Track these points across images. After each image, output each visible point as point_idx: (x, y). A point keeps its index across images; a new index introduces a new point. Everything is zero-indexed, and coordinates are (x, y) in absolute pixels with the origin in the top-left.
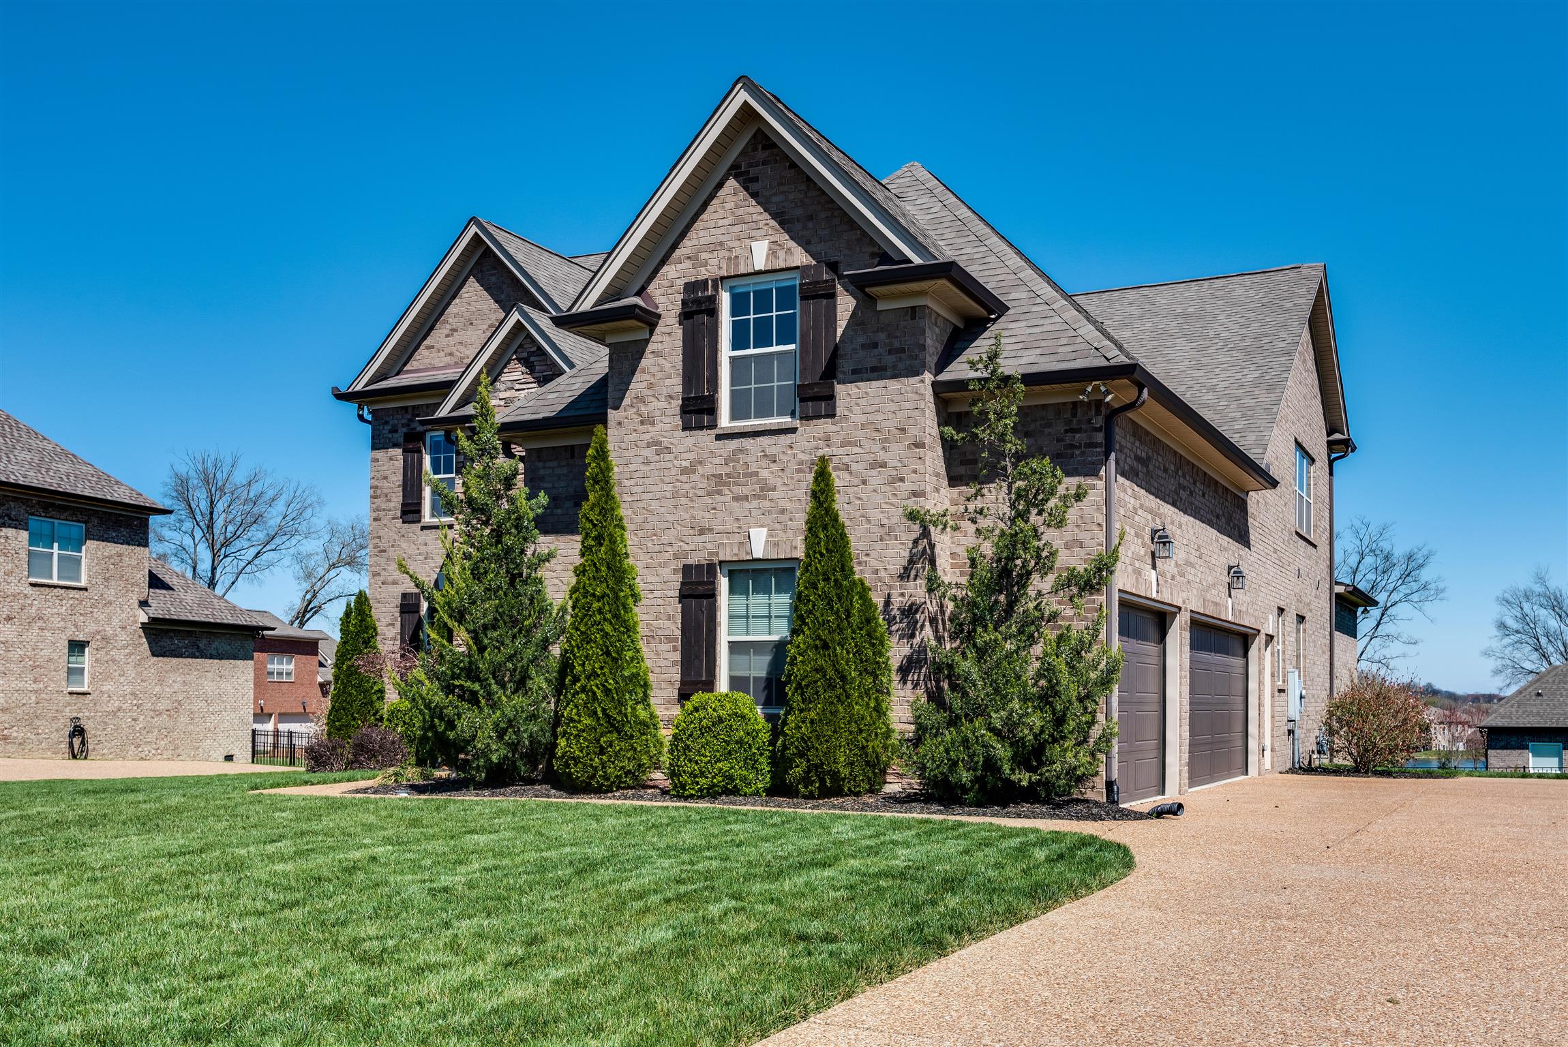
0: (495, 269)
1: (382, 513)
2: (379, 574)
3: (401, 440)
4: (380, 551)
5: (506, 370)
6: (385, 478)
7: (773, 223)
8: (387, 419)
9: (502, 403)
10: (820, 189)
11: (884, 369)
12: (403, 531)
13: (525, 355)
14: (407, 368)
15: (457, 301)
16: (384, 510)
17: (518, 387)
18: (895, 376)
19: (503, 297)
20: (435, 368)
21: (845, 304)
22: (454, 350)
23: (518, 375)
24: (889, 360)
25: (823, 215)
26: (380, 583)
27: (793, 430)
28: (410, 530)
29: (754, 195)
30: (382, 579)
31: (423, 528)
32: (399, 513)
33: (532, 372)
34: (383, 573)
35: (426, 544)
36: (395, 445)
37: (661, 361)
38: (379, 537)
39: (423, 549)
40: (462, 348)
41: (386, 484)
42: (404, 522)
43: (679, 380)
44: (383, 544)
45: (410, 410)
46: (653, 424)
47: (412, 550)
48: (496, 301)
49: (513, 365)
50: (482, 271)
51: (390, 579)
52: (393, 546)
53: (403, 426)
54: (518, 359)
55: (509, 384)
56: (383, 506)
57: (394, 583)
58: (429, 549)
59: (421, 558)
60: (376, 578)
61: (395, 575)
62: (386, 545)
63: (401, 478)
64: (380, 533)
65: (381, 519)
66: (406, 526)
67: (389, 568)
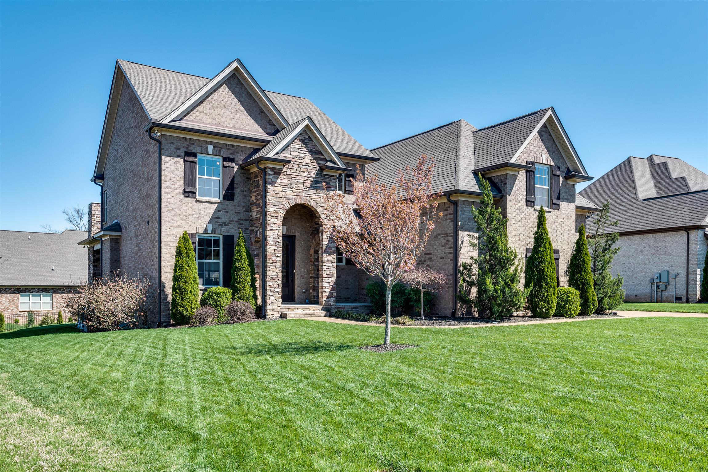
0: (238, 85)
1: (170, 190)
2: (169, 221)
3: (183, 154)
4: (169, 210)
5: (293, 143)
6: (172, 172)
7: (546, 150)
8: (173, 142)
9: (292, 157)
10: (556, 145)
11: (568, 199)
12: (184, 201)
13: (303, 138)
14: (187, 118)
15: (215, 93)
16: (171, 189)
17: (300, 151)
18: (570, 202)
19: (242, 100)
20: (204, 123)
21: (561, 179)
22: (214, 117)
23: (299, 146)
24: (569, 197)
25: (556, 152)
26: (169, 226)
27: (550, 212)
28: (189, 201)
29: (542, 140)
30: (171, 224)
31: (197, 202)
32: (182, 192)
33: (306, 147)
34: (172, 221)
35: (199, 210)
36: (179, 156)
37: (521, 183)
38: (169, 203)
39: (197, 212)
40: (220, 117)
41: (172, 175)
42: (185, 197)
43: (525, 190)
44: (171, 206)
45: (188, 140)
46: (519, 203)
47: (191, 211)
48: (239, 101)
49: (296, 141)
50: (231, 84)
51: (176, 225)
52: (178, 208)
53: (183, 147)
54: (300, 140)
55: (295, 149)
56: (171, 186)
57: (179, 227)
58: (202, 212)
59: (196, 216)
60: (167, 223)
61: (180, 223)
62: (174, 207)
63: (183, 173)
64: (169, 200)
65: (169, 193)
66: (186, 199)
67: (175, 219)
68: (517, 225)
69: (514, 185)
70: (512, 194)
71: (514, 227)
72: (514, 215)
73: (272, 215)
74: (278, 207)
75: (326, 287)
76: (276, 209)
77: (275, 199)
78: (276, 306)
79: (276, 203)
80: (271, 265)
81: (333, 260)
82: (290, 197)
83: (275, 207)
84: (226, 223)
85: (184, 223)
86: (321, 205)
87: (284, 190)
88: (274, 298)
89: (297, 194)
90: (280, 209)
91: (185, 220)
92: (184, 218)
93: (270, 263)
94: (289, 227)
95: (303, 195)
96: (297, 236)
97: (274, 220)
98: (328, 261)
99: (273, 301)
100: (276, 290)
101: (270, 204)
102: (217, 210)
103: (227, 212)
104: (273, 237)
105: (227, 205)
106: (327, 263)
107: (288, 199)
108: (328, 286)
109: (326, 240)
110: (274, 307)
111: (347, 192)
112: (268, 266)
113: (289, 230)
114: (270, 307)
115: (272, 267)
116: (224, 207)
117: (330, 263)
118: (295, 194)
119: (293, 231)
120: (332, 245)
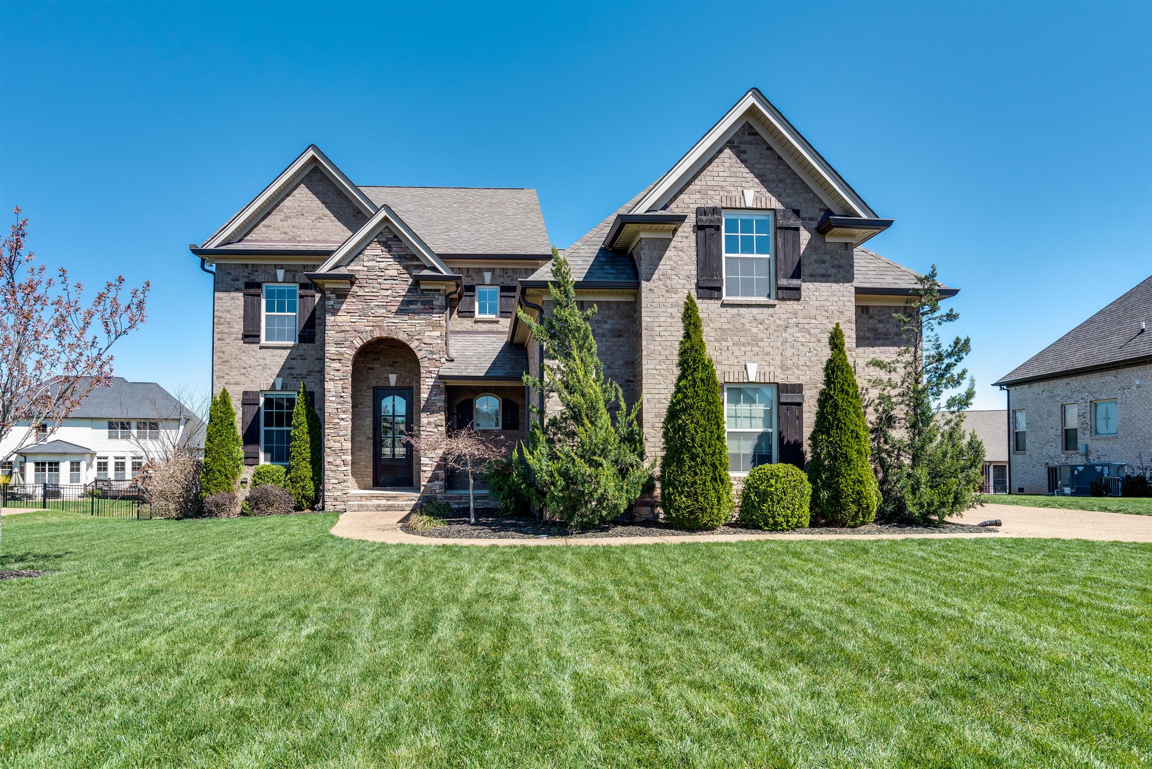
0: (322, 181)
1: (225, 336)
2: (223, 377)
3: (243, 286)
4: (224, 362)
5: (368, 248)
6: (228, 311)
7: (756, 180)
8: (230, 271)
9: (365, 269)
10: (787, 165)
11: (830, 276)
12: (244, 349)
13: (384, 239)
14: (248, 238)
15: (290, 198)
16: (227, 333)
17: (378, 259)
18: (837, 282)
19: (328, 200)
20: (271, 241)
21: (805, 236)
22: (288, 230)
23: (378, 252)
24: (832, 271)
25: (789, 181)
26: (223, 384)
27: (774, 306)
28: (251, 349)
29: (743, 161)
30: (226, 381)
31: (261, 348)
32: (240, 336)
33: (389, 251)
34: (226, 377)
35: (264, 359)
36: (237, 290)
37: (681, 253)
38: (223, 352)
39: (262, 362)
40: (294, 230)
41: (228, 316)
42: (244, 343)
43: (694, 267)
44: (226, 356)
45: (250, 267)
46: (676, 293)
47: (252, 361)
48: (323, 203)
49: (373, 245)
50: (311, 181)
51: (232, 381)
52: (235, 358)
53: (244, 277)
54: (379, 242)
55: (371, 257)
56: (227, 330)
57: (236, 384)
58: (268, 362)
59: (260, 367)
60: (220, 380)
61: (238, 378)
62: (229, 357)
63: (242, 312)
64: (223, 349)
65: (224, 340)
66: (247, 345)
67: (232, 374)
68: (670, 338)
69: (660, 259)
70: (655, 276)
71: (663, 343)
72: (662, 319)
73: (332, 358)
74: (342, 346)
75: (426, 465)
76: (339, 349)
77: (337, 335)
78: (340, 493)
79: (339, 339)
80: (332, 431)
81: (438, 422)
82: (363, 328)
83: (338, 346)
84: (301, 374)
85: (242, 379)
86: (417, 337)
87: (352, 320)
88: (336, 481)
89: (375, 324)
90: (345, 349)
91: (244, 374)
92: (243, 371)
93: (330, 428)
94: (401, 375)
95: (385, 324)
96: (415, 388)
97: (336, 365)
98: (429, 423)
99: (335, 486)
100: (339, 469)
101: (330, 342)
102: (290, 358)
103: (305, 359)
104: (334, 390)
105: (304, 350)
106: (428, 426)
107: (359, 333)
108: (431, 462)
109: (426, 390)
110: (336, 494)
111: (504, 315)
112: (326, 434)
113: (402, 380)
114: (329, 494)
116: (301, 352)
117: (433, 426)
118: (372, 324)
119: (408, 380)
120: (436, 398)
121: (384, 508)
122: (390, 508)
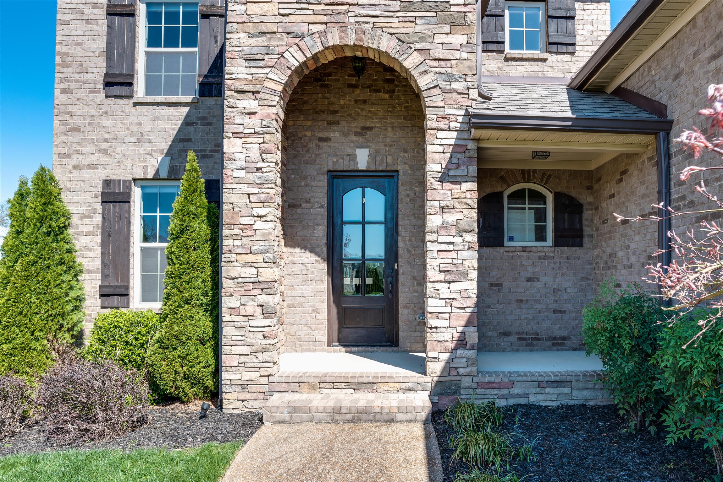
1: (73, 86)
2: (69, 157)
4: (70, 130)
6: (80, 44)
12: (105, 108)
16: (77, 81)
26: (70, 167)
28: (118, 107)
30: (74, 162)
31: (136, 104)
32: (101, 86)
34: (75, 156)
35: (139, 124)
38: (70, 113)
39: (136, 129)
41: (79, 51)
42: (107, 97)
44: (75, 121)
47: (120, 130)
51: (86, 163)
52: (90, 124)
56: (76, 76)
57: (92, 167)
58: (146, 130)
59: (133, 140)
60: (64, 161)
61: (95, 158)
62: (80, 124)
63: (104, 45)
64: (70, 108)
65: (71, 92)
66: (111, 101)
67: (84, 151)
73: (239, 88)
74: (262, 64)
75: (437, 315)
76: (253, 70)
77: (250, 41)
78: (254, 375)
79: (255, 50)
80: (237, 243)
81: (464, 224)
82: (304, 28)
83: (252, 64)
84: (204, 151)
85: (102, 159)
86: (418, 46)
87: (282, 12)
88: (246, 350)
89: (329, 19)
90: (267, 70)
91: (105, 151)
92: (104, 146)
93: (234, 237)
94: (377, 151)
95: (352, 20)
96: (401, 173)
97: (249, 104)
98: (444, 226)
99: (244, 359)
100: (252, 323)
101: (236, 55)
102: (187, 123)
103: (210, 124)
104: (242, 156)
105: (209, 108)
106: (443, 232)
107: (296, 37)
108: (448, 310)
109: (437, 156)
110: (246, 376)
112: (225, 249)
113: (378, 159)
114: (233, 377)
115: (239, 250)
116: (202, 112)
117: (454, 232)
118: (323, 19)
119: (389, 159)
120: (459, 172)
121: (349, 416)
122: (364, 417)
